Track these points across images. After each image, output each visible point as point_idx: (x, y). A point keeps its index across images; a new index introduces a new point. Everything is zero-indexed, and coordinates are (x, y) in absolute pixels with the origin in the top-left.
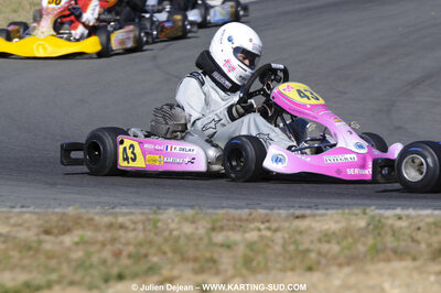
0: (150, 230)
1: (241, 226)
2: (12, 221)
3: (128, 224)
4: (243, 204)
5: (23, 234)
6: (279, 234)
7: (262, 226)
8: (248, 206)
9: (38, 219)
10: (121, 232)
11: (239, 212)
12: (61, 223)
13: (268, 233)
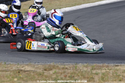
0: (75, 69)
1: (100, 68)
2: (35, 67)
3: (68, 68)
5: (38, 71)
6: (111, 71)
7: (106, 68)
8: (102, 63)
9: (43, 66)
10: (66, 70)
11: (100, 64)
12: (49, 67)
13: (108, 70)
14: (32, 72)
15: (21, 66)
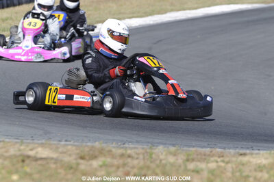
0: (147, 159)
1: (205, 159)
2: (60, 150)
3: (134, 155)
4: (206, 144)
5: (66, 159)
6: (230, 165)
7: (219, 160)
8: (208, 146)
9: (77, 149)
10: (129, 160)
11: (204, 149)
12: (91, 152)
13: (222, 164)
14: (53, 161)
15: (28, 146)
